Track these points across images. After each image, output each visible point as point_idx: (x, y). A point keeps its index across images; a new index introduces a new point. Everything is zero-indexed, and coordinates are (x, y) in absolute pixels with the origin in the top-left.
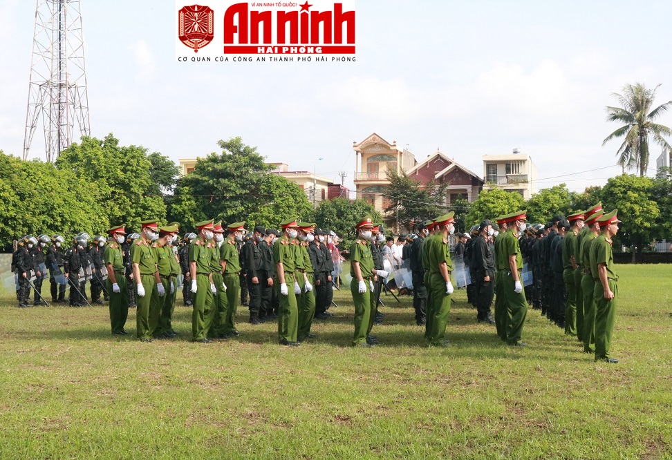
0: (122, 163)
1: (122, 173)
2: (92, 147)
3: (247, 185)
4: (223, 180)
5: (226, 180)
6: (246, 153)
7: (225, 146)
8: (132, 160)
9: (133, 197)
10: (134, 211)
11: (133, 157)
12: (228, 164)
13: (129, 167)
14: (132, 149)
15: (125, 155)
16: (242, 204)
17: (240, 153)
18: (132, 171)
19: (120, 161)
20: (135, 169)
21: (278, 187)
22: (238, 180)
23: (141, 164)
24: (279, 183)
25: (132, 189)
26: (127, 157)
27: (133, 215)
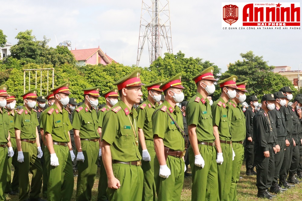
0: (185, 68)
1: (185, 73)
2: (169, 58)
3: (256, 78)
4: (242, 76)
5: (244, 76)
6: (256, 60)
7: (244, 56)
8: (190, 66)
9: (191, 86)
10: (191, 93)
11: (191, 64)
12: (245, 67)
13: (189, 70)
14: (191, 59)
15: (187, 63)
16: (254, 89)
17: (252, 60)
18: (191, 72)
19: (183, 66)
20: (192, 70)
21: (274, 79)
22: (251, 76)
23: (196, 67)
24: (276, 77)
25: (190, 82)
26: (188, 64)
27: (191, 96)
